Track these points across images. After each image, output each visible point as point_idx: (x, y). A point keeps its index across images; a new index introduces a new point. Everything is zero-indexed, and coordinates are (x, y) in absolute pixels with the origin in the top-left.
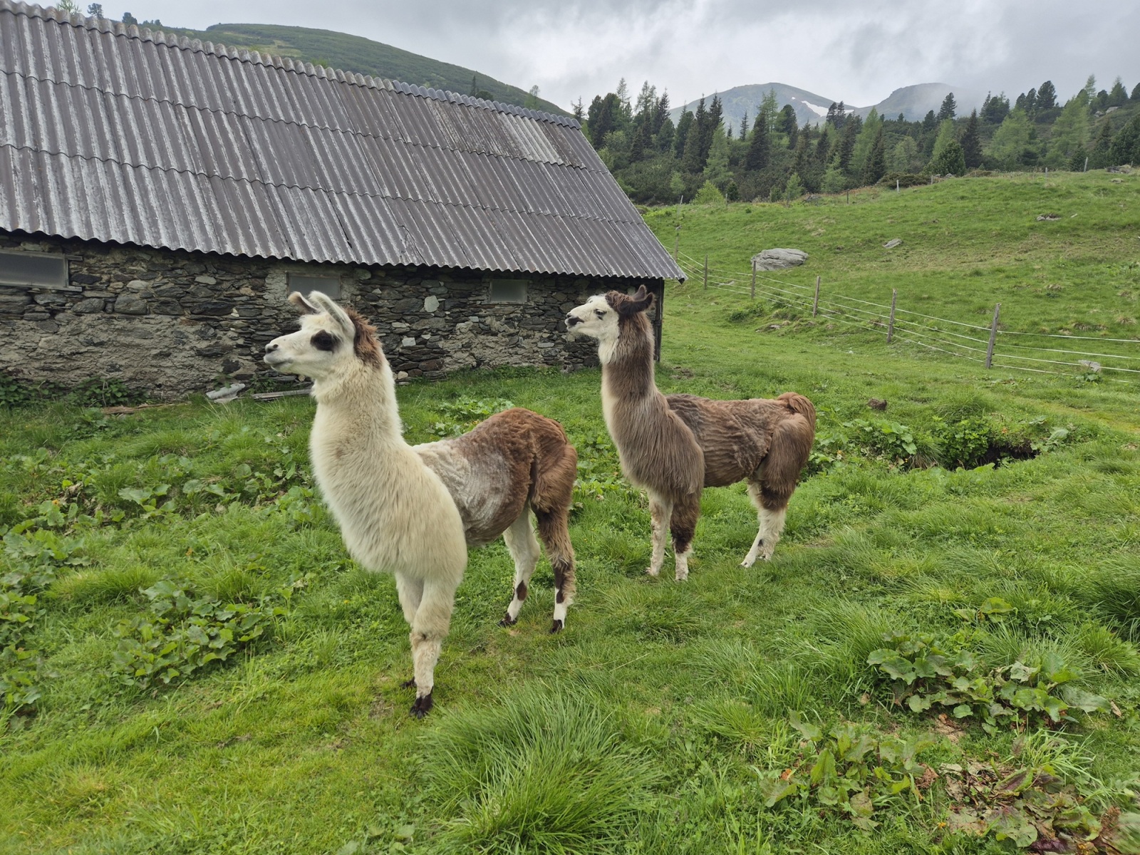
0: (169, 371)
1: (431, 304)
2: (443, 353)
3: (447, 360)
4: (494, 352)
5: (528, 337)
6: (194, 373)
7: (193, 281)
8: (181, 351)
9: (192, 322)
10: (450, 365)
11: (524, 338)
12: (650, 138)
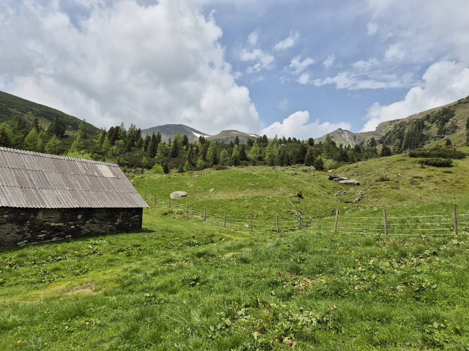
0: (8, 238)
1: (80, 217)
2: (82, 229)
3: (83, 231)
4: (96, 228)
5: (105, 224)
6: (15, 238)
7: (19, 215)
8: (12, 232)
9: (17, 225)
10: (83, 233)
11: (104, 224)
12: (134, 143)
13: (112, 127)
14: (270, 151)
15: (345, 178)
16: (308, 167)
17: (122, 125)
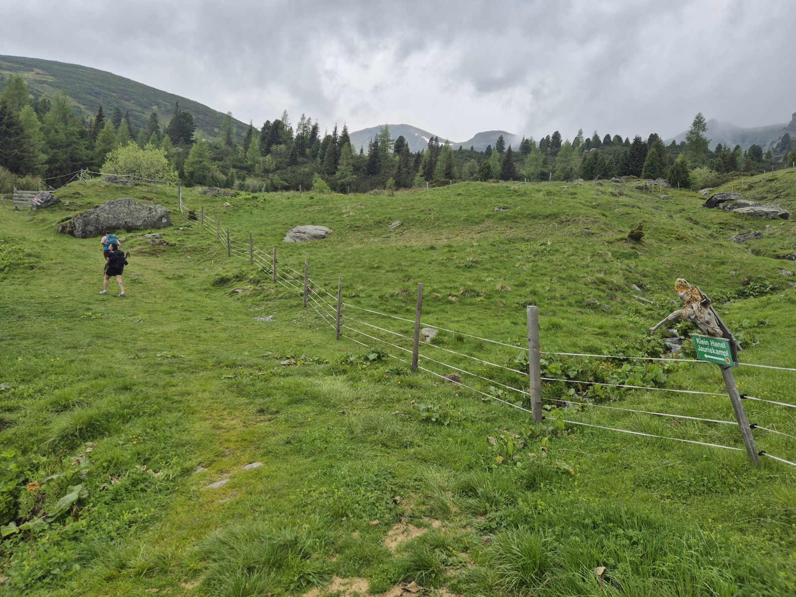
12: (304, 151)
13: (268, 122)
14: (565, 159)
15: (751, 203)
16: (652, 181)
17: (285, 115)
